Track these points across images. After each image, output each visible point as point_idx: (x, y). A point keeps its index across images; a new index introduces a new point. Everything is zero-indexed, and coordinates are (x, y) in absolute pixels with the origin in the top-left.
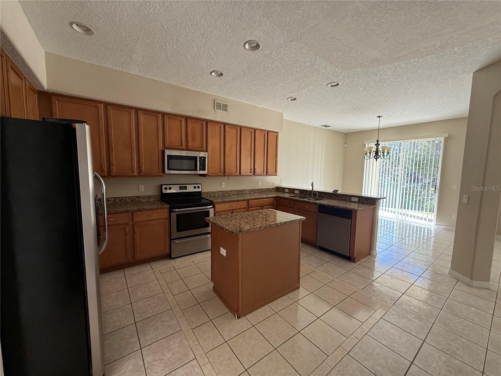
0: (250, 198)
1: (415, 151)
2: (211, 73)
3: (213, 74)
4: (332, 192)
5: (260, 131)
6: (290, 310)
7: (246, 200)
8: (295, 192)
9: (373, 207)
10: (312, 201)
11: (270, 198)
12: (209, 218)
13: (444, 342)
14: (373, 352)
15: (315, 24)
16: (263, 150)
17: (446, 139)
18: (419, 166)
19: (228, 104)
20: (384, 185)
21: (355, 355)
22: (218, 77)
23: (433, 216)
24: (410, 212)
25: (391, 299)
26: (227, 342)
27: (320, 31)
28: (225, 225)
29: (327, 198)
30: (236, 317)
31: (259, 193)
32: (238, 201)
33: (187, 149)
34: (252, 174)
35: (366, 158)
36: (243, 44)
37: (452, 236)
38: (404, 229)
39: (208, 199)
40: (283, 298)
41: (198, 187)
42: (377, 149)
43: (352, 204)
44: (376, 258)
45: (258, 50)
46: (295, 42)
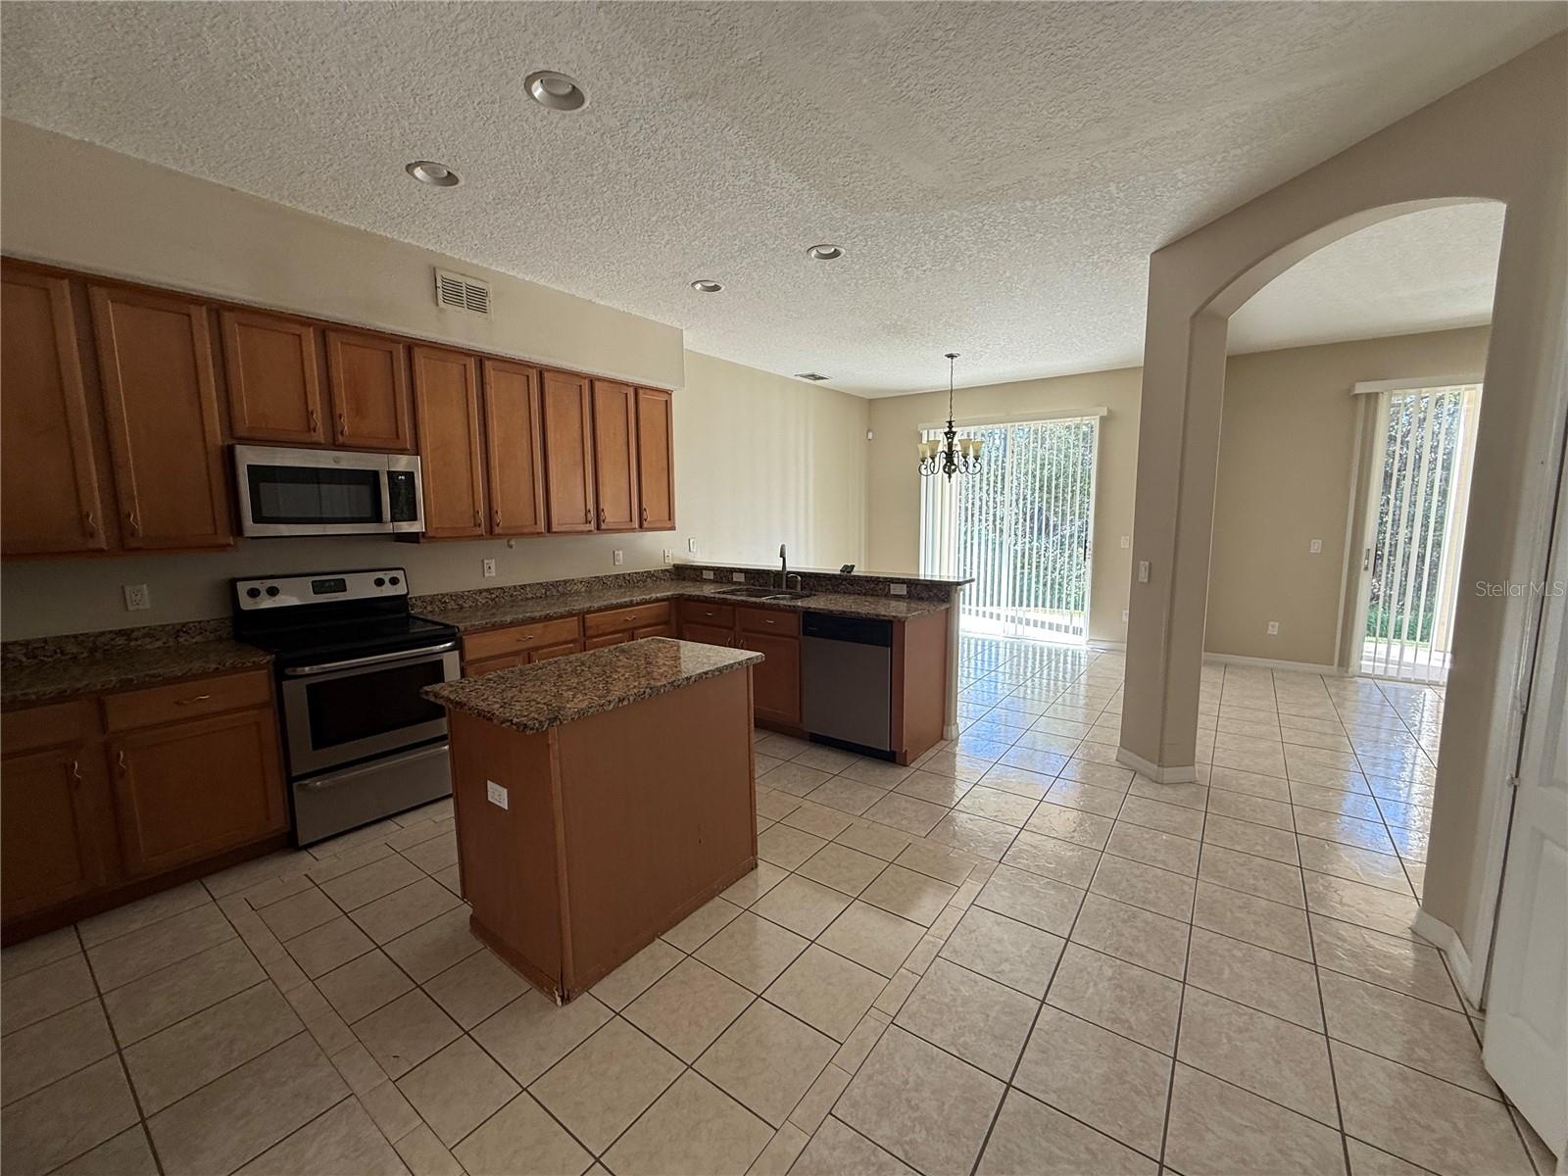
0: (587, 605)
1: (1040, 452)
2: (410, 168)
3: (419, 172)
4: (839, 573)
5: (609, 384)
6: (732, 936)
7: (573, 615)
8: (735, 580)
9: (944, 607)
10: (784, 601)
11: (657, 600)
12: (437, 687)
13: (1109, 931)
14: (955, 1000)
15: (757, 53)
16: (625, 448)
17: (1104, 421)
18: (1049, 492)
19: (490, 288)
20: (972, 544)
21: (910, 1021)
22: (438, 189)
23: (1081, 620)
24: (1034, 614)
25: (995, 847)
26: (529, 1089)
27: (772, 80)
28: (498, 706)
29: (827, 591)
30: (559, 999)
31: (620, 587)
32: (548, 618)
33: (334, 444)
34: (592, 526)
35: (924, 472)
36: (520, 80)
37: (1119, 664)
38: (1022, 660)
39: (437, 619)
40: (710, 905)
41: (394, 581)
42: (950, 445)
43: (893, 603)
44: (956, 745)
45: (580, 110)
46: (699, 102)
